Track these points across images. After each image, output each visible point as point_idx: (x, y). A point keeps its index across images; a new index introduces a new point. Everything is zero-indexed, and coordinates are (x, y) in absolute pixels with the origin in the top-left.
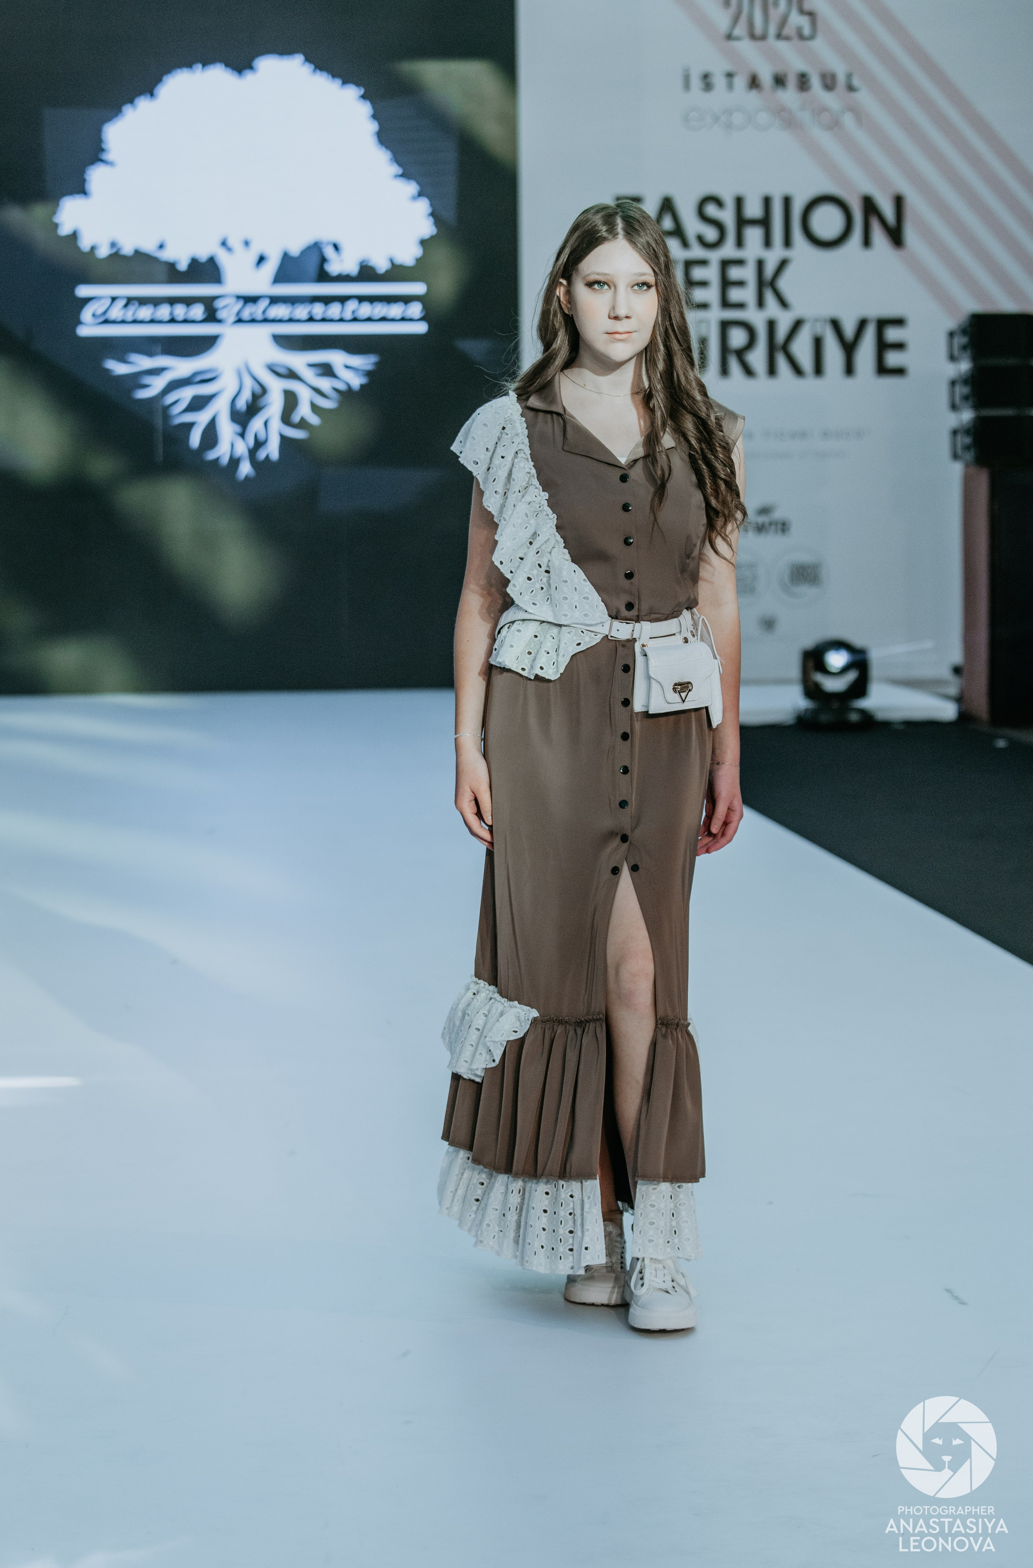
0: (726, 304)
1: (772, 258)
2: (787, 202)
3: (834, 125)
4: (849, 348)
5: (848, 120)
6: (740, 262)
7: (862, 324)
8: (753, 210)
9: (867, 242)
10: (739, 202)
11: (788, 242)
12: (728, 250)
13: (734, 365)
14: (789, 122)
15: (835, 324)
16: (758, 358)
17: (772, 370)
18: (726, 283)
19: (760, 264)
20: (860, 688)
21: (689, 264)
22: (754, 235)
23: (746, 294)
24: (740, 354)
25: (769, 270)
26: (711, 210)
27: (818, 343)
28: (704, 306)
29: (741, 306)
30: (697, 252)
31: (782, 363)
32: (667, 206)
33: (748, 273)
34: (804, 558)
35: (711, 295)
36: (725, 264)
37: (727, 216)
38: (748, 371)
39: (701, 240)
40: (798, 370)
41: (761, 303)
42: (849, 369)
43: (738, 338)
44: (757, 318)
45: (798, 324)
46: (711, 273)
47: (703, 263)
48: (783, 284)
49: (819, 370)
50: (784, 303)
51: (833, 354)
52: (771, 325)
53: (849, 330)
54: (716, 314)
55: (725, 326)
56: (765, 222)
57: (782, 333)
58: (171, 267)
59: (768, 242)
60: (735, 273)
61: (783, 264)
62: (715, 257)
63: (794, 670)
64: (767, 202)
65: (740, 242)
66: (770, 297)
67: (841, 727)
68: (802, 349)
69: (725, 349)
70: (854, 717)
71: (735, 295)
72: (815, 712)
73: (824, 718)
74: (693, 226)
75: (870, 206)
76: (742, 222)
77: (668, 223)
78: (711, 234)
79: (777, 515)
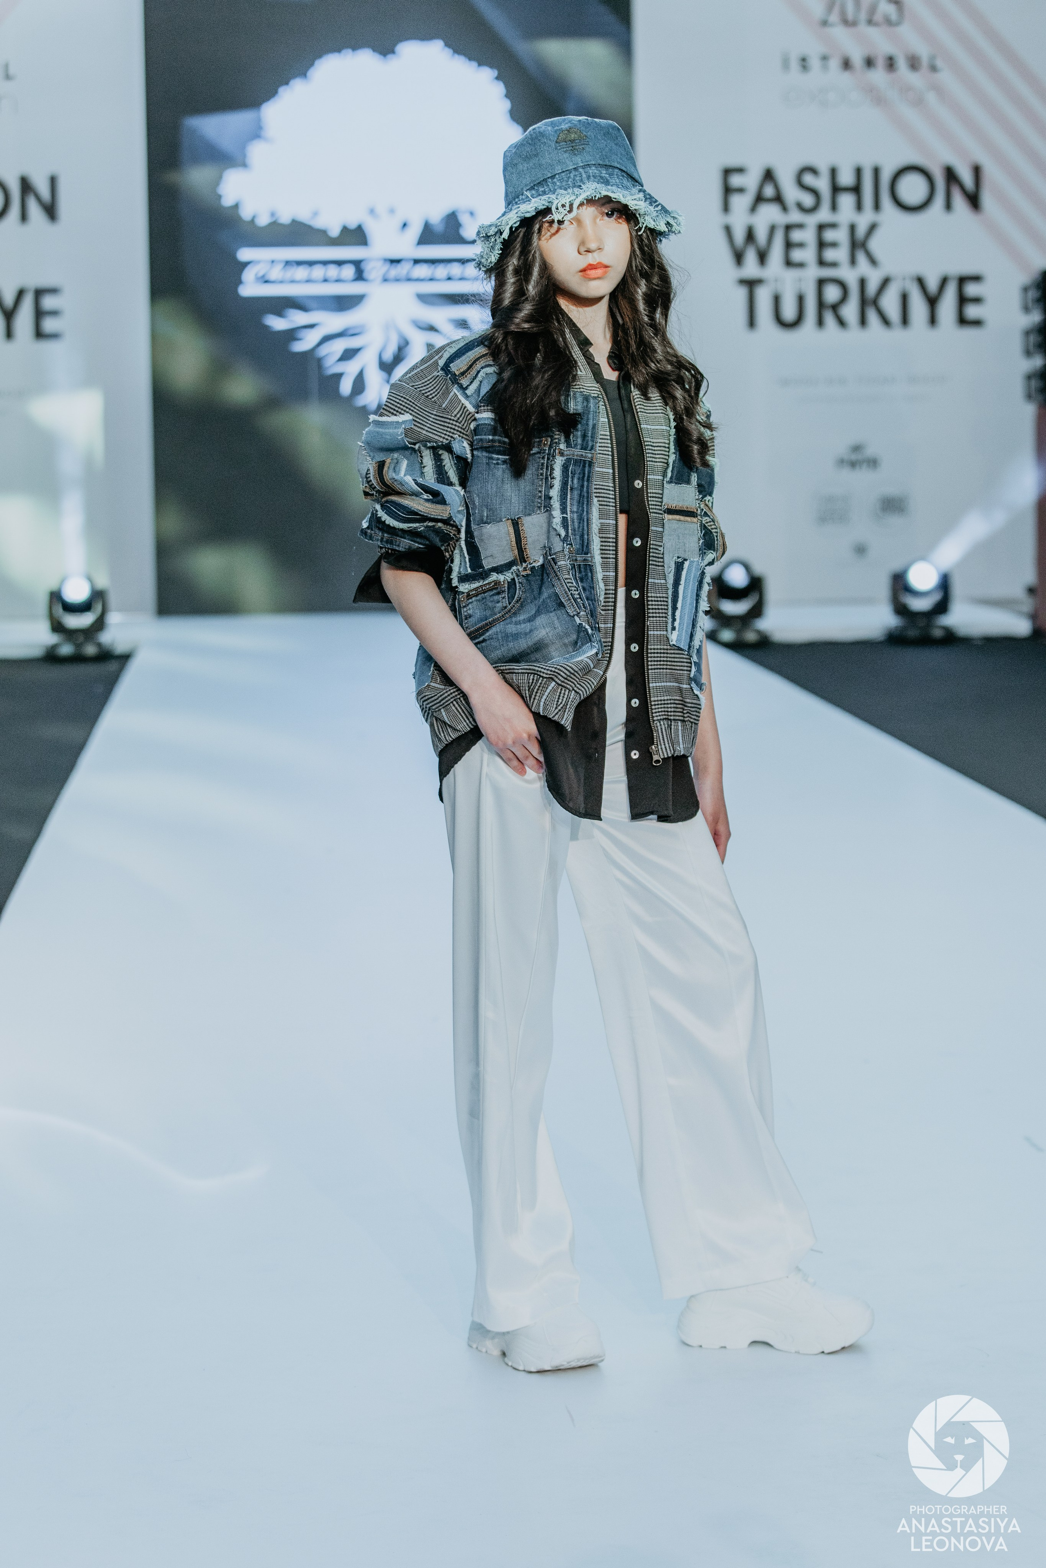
0: (822, 263)
1: (863, 222)
2: (876, 171)
3: (919, 102)
4: (932, 301)
5: (931, 98)
6: (833, 226)
7: (944, 281)
8: (846, 178)
9: (948, 206)
10: (833, 172)
11: (877, 206)
12: (824, 215)
13: (829, 318)
14: (878, 99)
15: (921, 282)
16: (850, 311)
17: (863, 321)
18: (822, 245)
19: (853, 228)
20: (942, 607)
21: (788, 228)
22: (846, 201)
23: (839, 254)
24: (835, 308)
25: (861, 231)
26: (808, 179)
27: (905, 299)
28: (801, 265)
29: (834, 265)
30: (795, 217)
31: (872, 316)
32: (769, 176)
33: (840, 235)
34: (891, 490)
35: (807, 255)
36: (821, 228)
37: (822, 184)
38: (842, 323)
39: (800, 207)
40: (886, 321)
41: (853, 261)
42: (933, 320)
43: (832, 293)
44: (850, 276)
45: (885, 282)
46: (807, 236)
47: (800, 226)
48: (874, 245)
49: (905, 320)
50: (873, 261)
51: (918, 307)
52: (863, 283)
53: (933, 285)
54: (813, 272)
55: (821, 283)
56: (856, 189)
57: (872, 288)
58: (324, 232)
59: (859, 207)
60: (830, 235)
61: (873, 228)
62: (812, 221)
63: (883, 590)
64: (859, 172)
65: (834, 207)
66: (861, 258)
67: (926, 641)
68: (890, 303)
69: (821, 305)
70: (937, 633)
71: (830, 255)
72: (903, 629)
73: (912, 633)
74: (792, 194)
75: (951, 175)
76: (836, 189)
77: (769, 191)
78: (808, 200)
79: (870, 451)
